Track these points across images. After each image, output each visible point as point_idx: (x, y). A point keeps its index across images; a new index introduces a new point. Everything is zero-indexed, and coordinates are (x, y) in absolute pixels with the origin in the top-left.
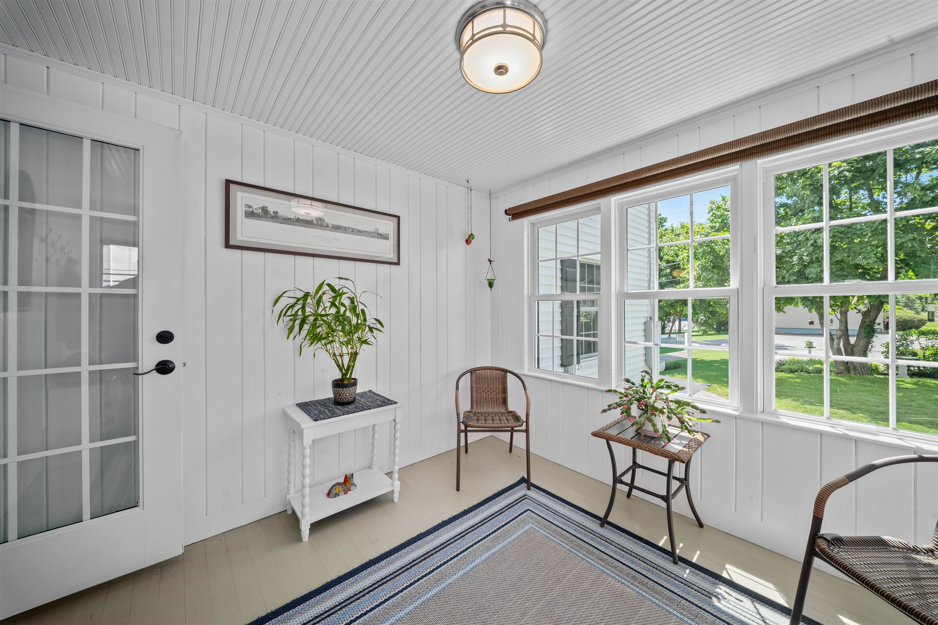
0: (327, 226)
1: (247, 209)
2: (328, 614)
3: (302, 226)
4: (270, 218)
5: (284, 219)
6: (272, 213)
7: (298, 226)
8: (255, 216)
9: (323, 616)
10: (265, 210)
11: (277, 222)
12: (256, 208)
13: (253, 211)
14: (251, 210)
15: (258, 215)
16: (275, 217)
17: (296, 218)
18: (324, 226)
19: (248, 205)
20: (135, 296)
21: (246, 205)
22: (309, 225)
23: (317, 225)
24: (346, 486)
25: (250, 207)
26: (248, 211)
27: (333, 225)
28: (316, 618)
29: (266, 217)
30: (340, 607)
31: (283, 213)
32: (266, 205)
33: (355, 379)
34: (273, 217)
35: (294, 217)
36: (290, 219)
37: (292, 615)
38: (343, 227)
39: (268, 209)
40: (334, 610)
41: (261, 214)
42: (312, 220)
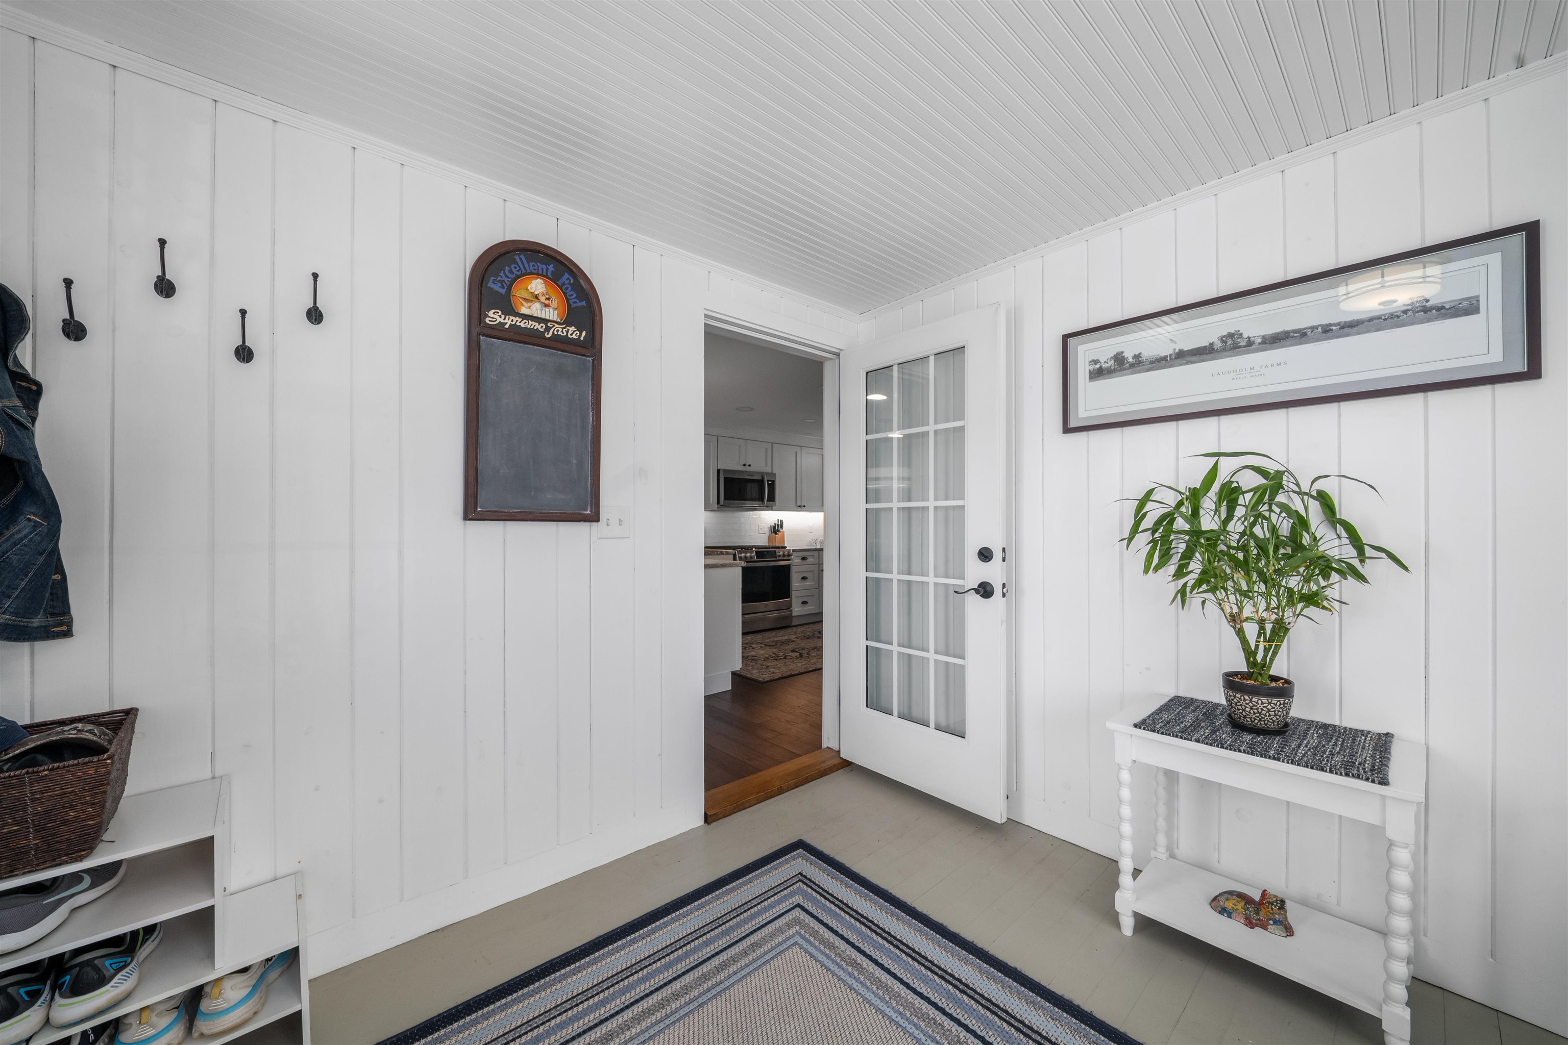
0: (1250, 343)
1: (1091, 368)
2: (1020, 1026)
3: (1188, 363)
4: (1128, 369)
5: (1151, 362)
6: (1130, 360)
7: (1181, 365)
8: (1104, 374)
9: (1012, 1021)
10: (1119, 359)
11: (1139, 372)
12: (1105, 360)
13: (1101, 367)
14: (1098, 366)
15: (1108, 372)
16: (1138, 364)
17: (1177, 351)
18: (1240, 347)
19: (1093, 361)
20: (963, 507)
21: (1090, 362)
22: (1205, 357)
23: (1224, 350)
24: (1257, 914)
25: (1095, 362)
26: (1094, 369)
27: (1263, 337)
28: (1007, 1012)
29: (1121, 370)
30: (1040, 1040)
31: (1148, 353)
32: (1120, 350)
33: (1287, 682)
34: (1132, 366)
35: (1171, 352)
36: (1164, 358)
37: (995, 978)
38: (1295, 331)
39: (1124, 354)
40: (1031, 1034)
41: (1112, 368)
42: (1212, 344)
